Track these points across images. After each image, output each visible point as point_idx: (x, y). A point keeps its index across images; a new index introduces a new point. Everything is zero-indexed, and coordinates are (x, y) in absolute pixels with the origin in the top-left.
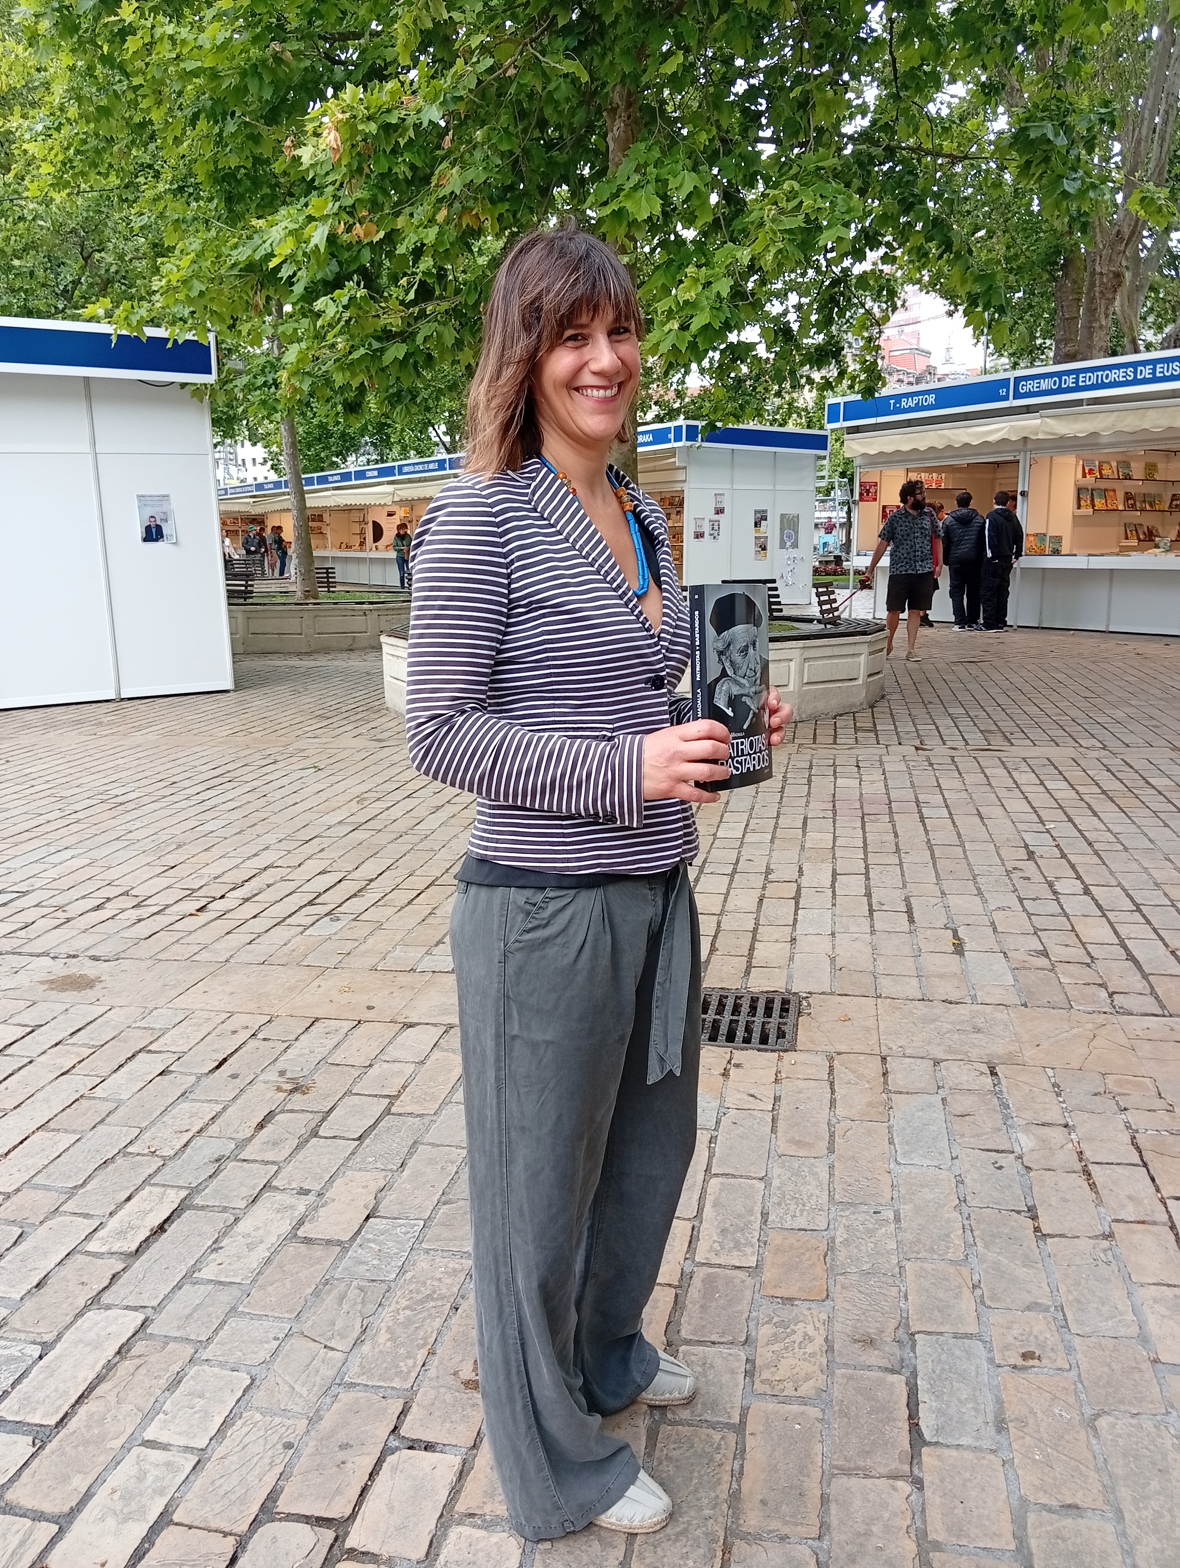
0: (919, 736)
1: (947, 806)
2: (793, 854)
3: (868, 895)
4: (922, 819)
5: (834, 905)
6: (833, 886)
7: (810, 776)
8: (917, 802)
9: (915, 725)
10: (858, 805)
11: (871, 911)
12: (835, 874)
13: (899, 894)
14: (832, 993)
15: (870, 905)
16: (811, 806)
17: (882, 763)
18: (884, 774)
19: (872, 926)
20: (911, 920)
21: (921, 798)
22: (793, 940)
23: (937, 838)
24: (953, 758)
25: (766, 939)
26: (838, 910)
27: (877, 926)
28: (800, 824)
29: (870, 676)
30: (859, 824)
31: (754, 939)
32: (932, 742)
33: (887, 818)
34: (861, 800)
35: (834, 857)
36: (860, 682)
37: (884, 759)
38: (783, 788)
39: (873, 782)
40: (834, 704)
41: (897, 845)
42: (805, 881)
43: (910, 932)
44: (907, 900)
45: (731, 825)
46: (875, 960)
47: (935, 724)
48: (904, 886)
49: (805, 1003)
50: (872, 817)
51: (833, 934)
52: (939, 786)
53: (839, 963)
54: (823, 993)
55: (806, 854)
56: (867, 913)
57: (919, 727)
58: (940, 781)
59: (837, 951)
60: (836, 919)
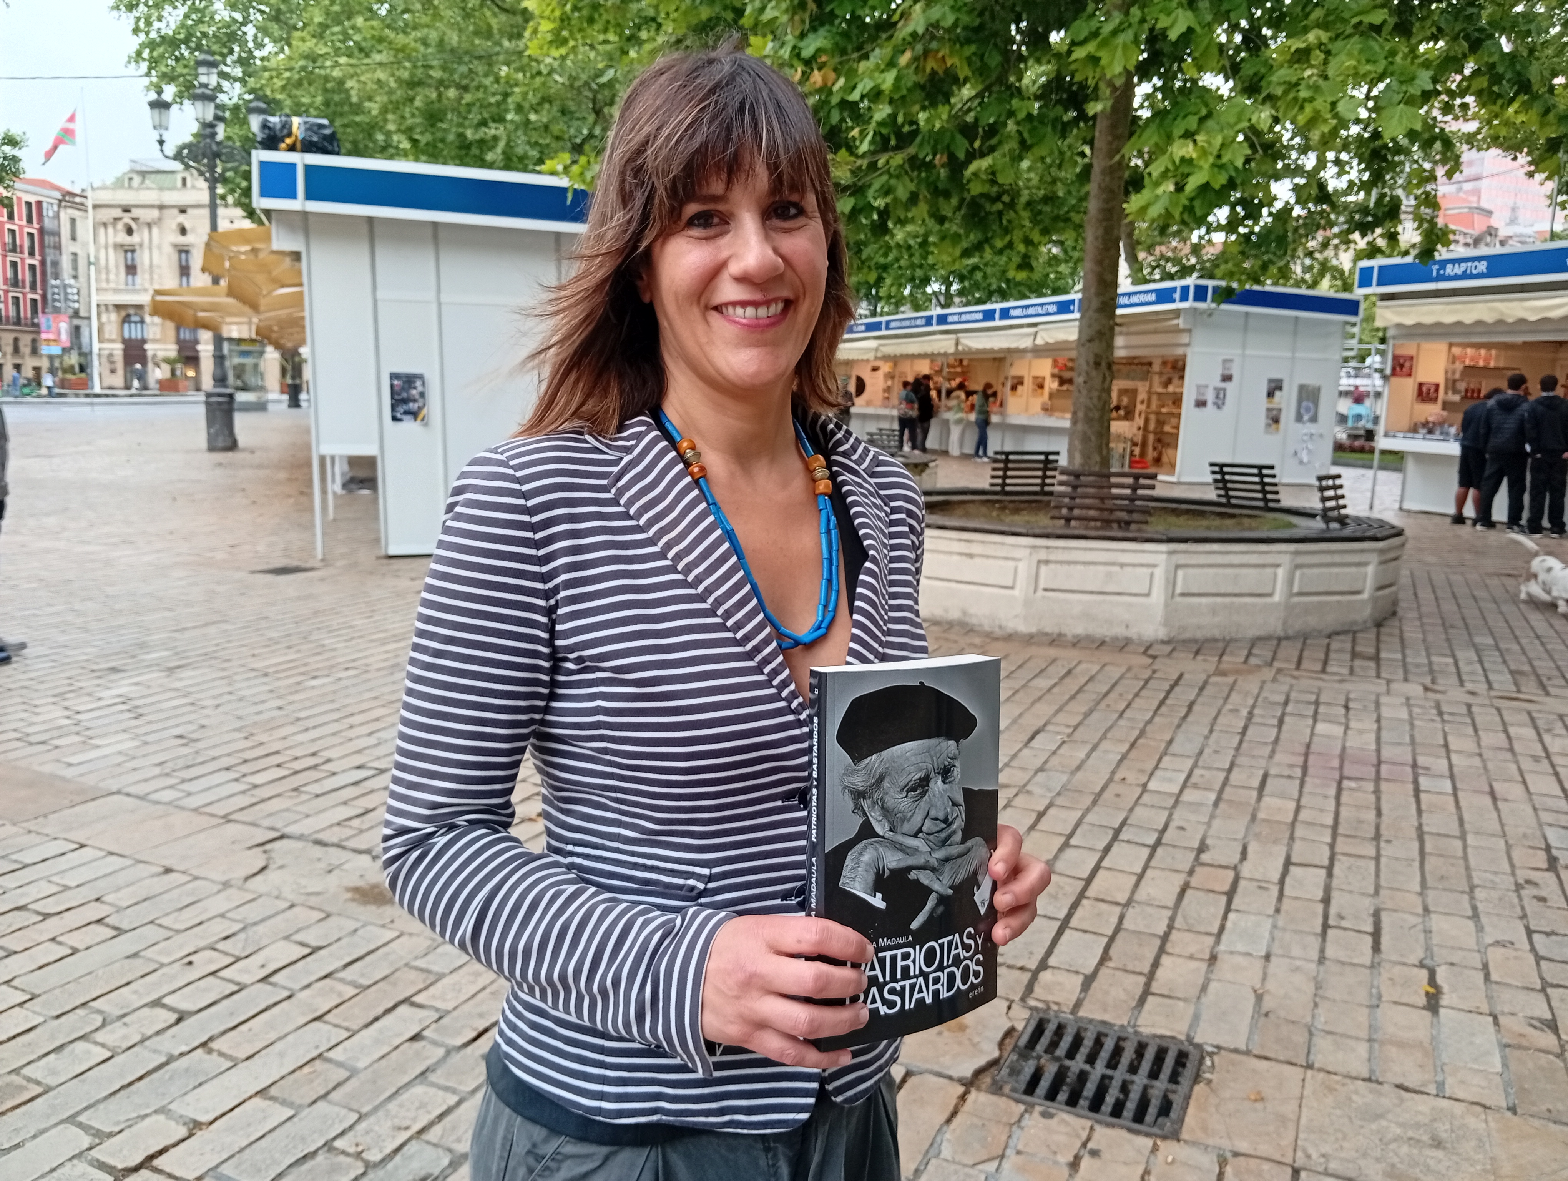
0: (1431, 671)
1: (1452, 777)
2: (1238, 826)
3: (1326, 901)
4: (1417, 792)
5: (1278, 911)
6: (1282, 882)
7: (1283, 715)
8: (1414, 766)
9: (1428, 656)
10: (1336, 763)
11: (1325, 926)
12: (1288, 863)
13: (1367, 905)
14: (1248, 1053)
15: (1326, 917)
16: (1278, 757)
17: (1378, 705)
18: (1378, 721)
19: (1322, 951)
20: (1376, 948)
21: (1421, 760)
22: (1213, 959)
23: (1431, 823)
24: (1469, 706)
25: (1177, 951)
26: (1281, 921)
27: (1329, 952)
28: (1256, 783)
29: (1380, 588)
30: (1333, 792)
31: (1162, 950)
32: (1447, 682)
33: (1370, 787)
34: (1342, 757)
35: (1292, 838)
36: (1365, 596)
37: (1384, 700)
38: (1245, 728)
39: (1361, 732)
40: (1331, 621)
41: (1378, 828)
42: (1246, 870)
43: (1372, 966)
44: (1377, 915)
45: (1169, 774)
46: (1316, 1005)
47: (1454, 656)
48: (1377, 892)
49: (1208, 1062)
50: (1353, 784)
51: (1267, 957)
52: (1446, 746)
53: (1268, 1003)
54: (1236, 1051)
55: (1256, 828)
56: (1319, 930)
57: (1435, 659)
58: (1450, 739)
59: (1270, 985)
60: (1278, 934)
